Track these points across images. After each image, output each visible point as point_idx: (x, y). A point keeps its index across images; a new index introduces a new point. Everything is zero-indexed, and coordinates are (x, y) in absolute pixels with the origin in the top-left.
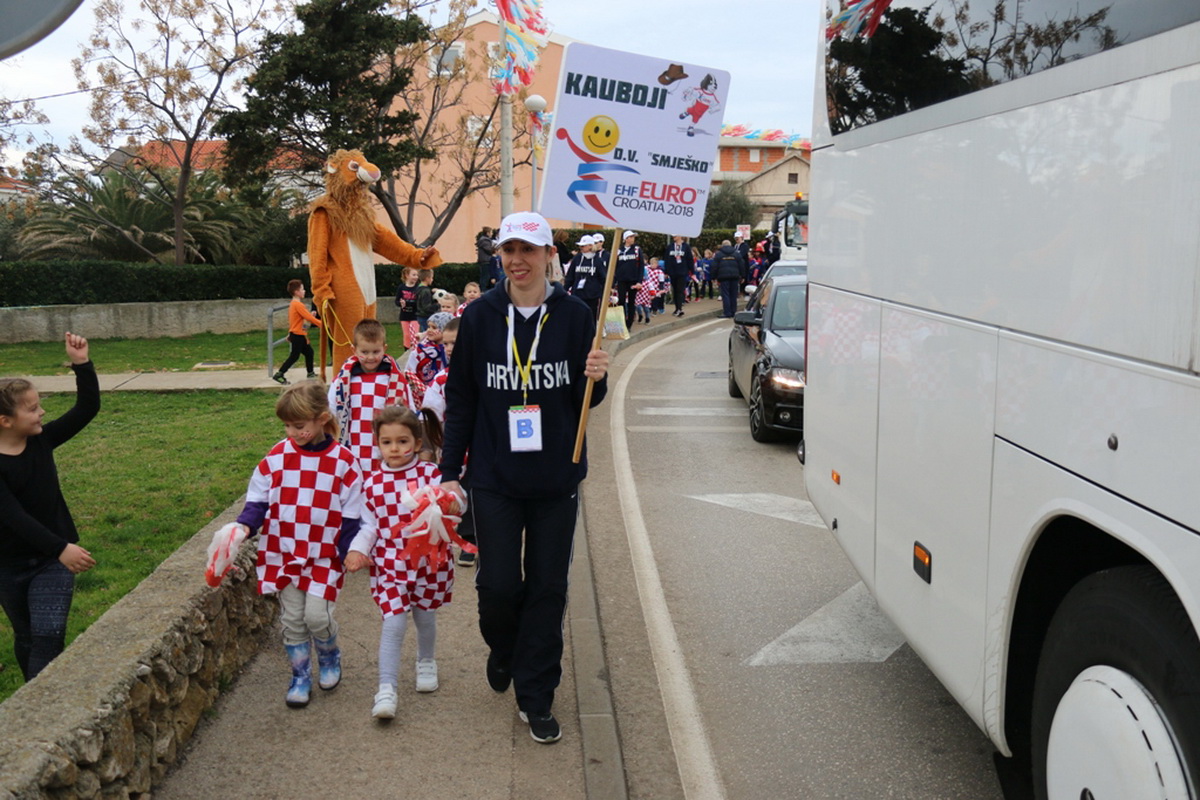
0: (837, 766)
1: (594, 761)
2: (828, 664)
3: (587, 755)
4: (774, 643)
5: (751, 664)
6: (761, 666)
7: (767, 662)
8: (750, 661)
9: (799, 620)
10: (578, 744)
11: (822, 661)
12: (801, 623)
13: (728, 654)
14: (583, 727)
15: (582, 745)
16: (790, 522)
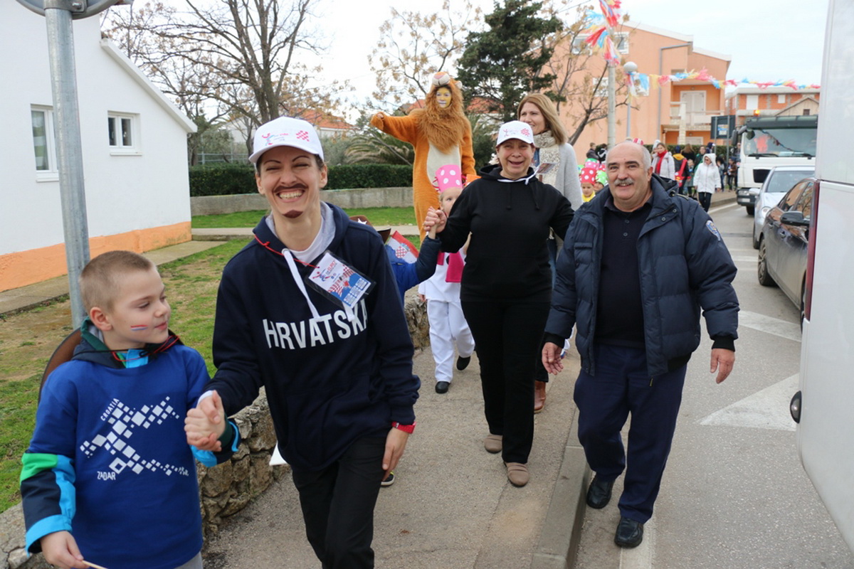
0: (742, 501)
1: (564, 478)
2: (757, 429)
3: (561, 473)
4: (721, 411)
5: (701, 423)
6: (708, 426)
7: (713, 423)
8: (700, 422)
9: (744, 397)
10: (559, 465)
11: (753, 426)
12: (745, 399)
13: (688, 415)
14: (566, 454)
15: (561, 466)
16: (757, 331)
